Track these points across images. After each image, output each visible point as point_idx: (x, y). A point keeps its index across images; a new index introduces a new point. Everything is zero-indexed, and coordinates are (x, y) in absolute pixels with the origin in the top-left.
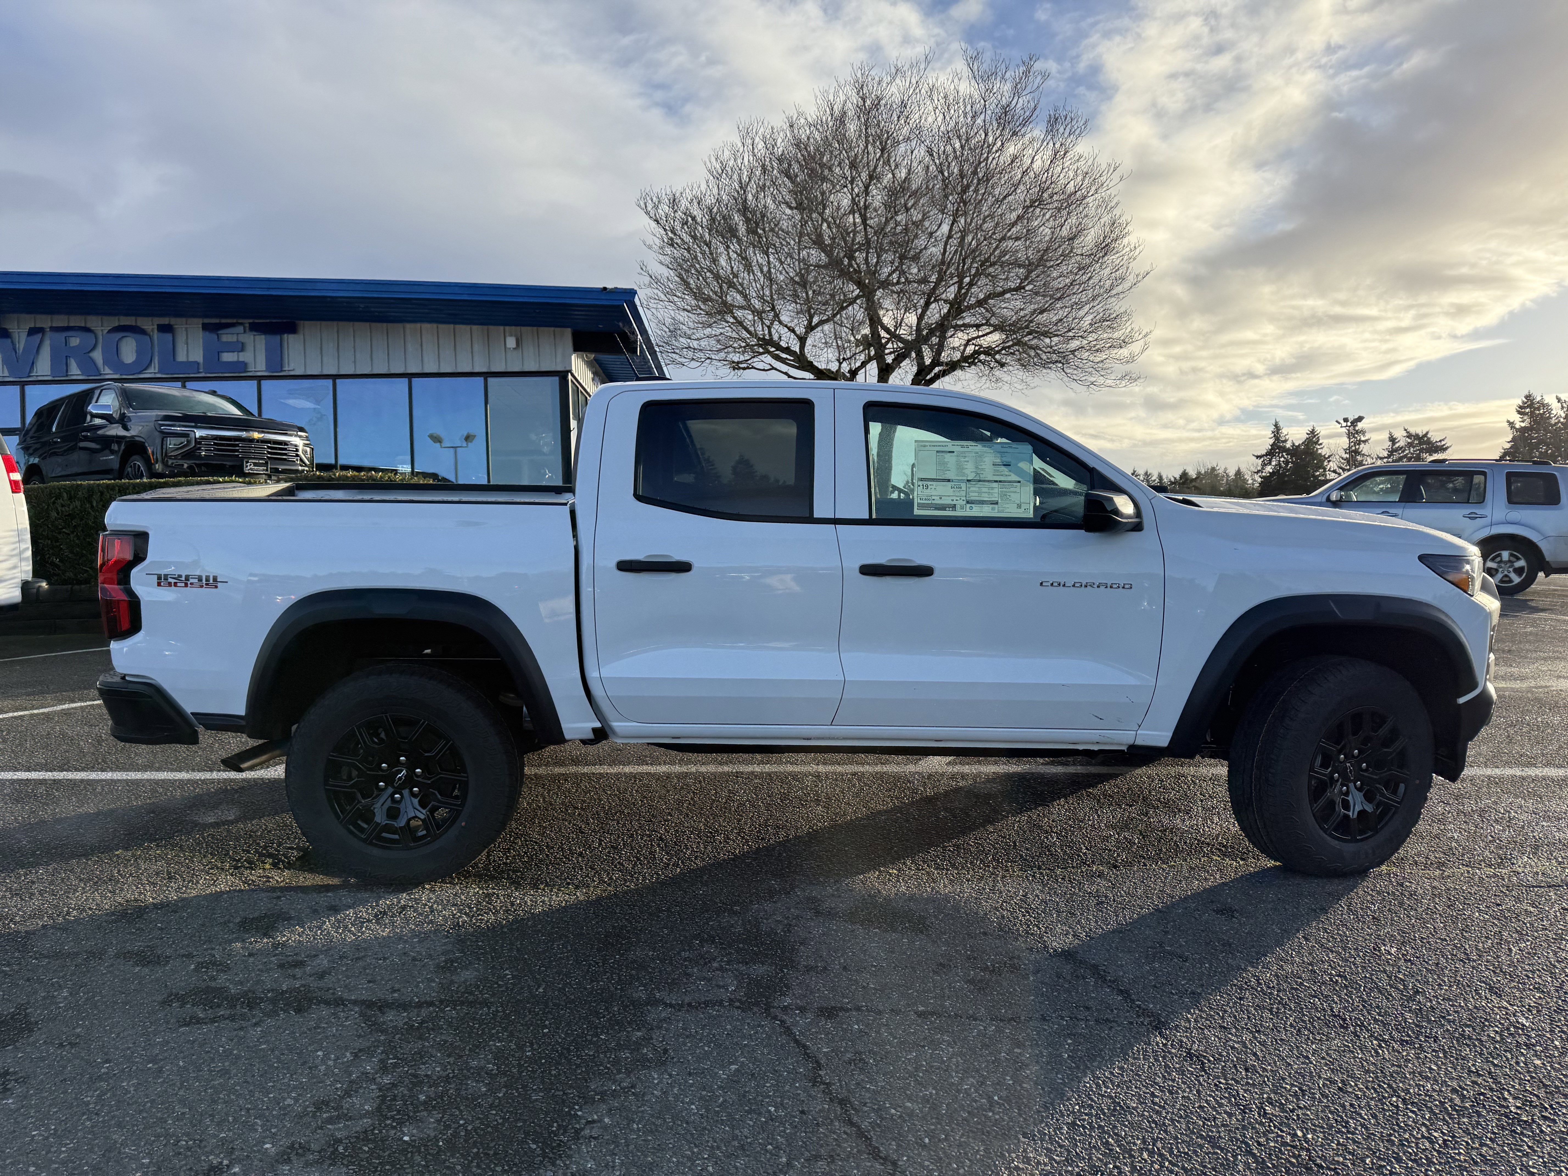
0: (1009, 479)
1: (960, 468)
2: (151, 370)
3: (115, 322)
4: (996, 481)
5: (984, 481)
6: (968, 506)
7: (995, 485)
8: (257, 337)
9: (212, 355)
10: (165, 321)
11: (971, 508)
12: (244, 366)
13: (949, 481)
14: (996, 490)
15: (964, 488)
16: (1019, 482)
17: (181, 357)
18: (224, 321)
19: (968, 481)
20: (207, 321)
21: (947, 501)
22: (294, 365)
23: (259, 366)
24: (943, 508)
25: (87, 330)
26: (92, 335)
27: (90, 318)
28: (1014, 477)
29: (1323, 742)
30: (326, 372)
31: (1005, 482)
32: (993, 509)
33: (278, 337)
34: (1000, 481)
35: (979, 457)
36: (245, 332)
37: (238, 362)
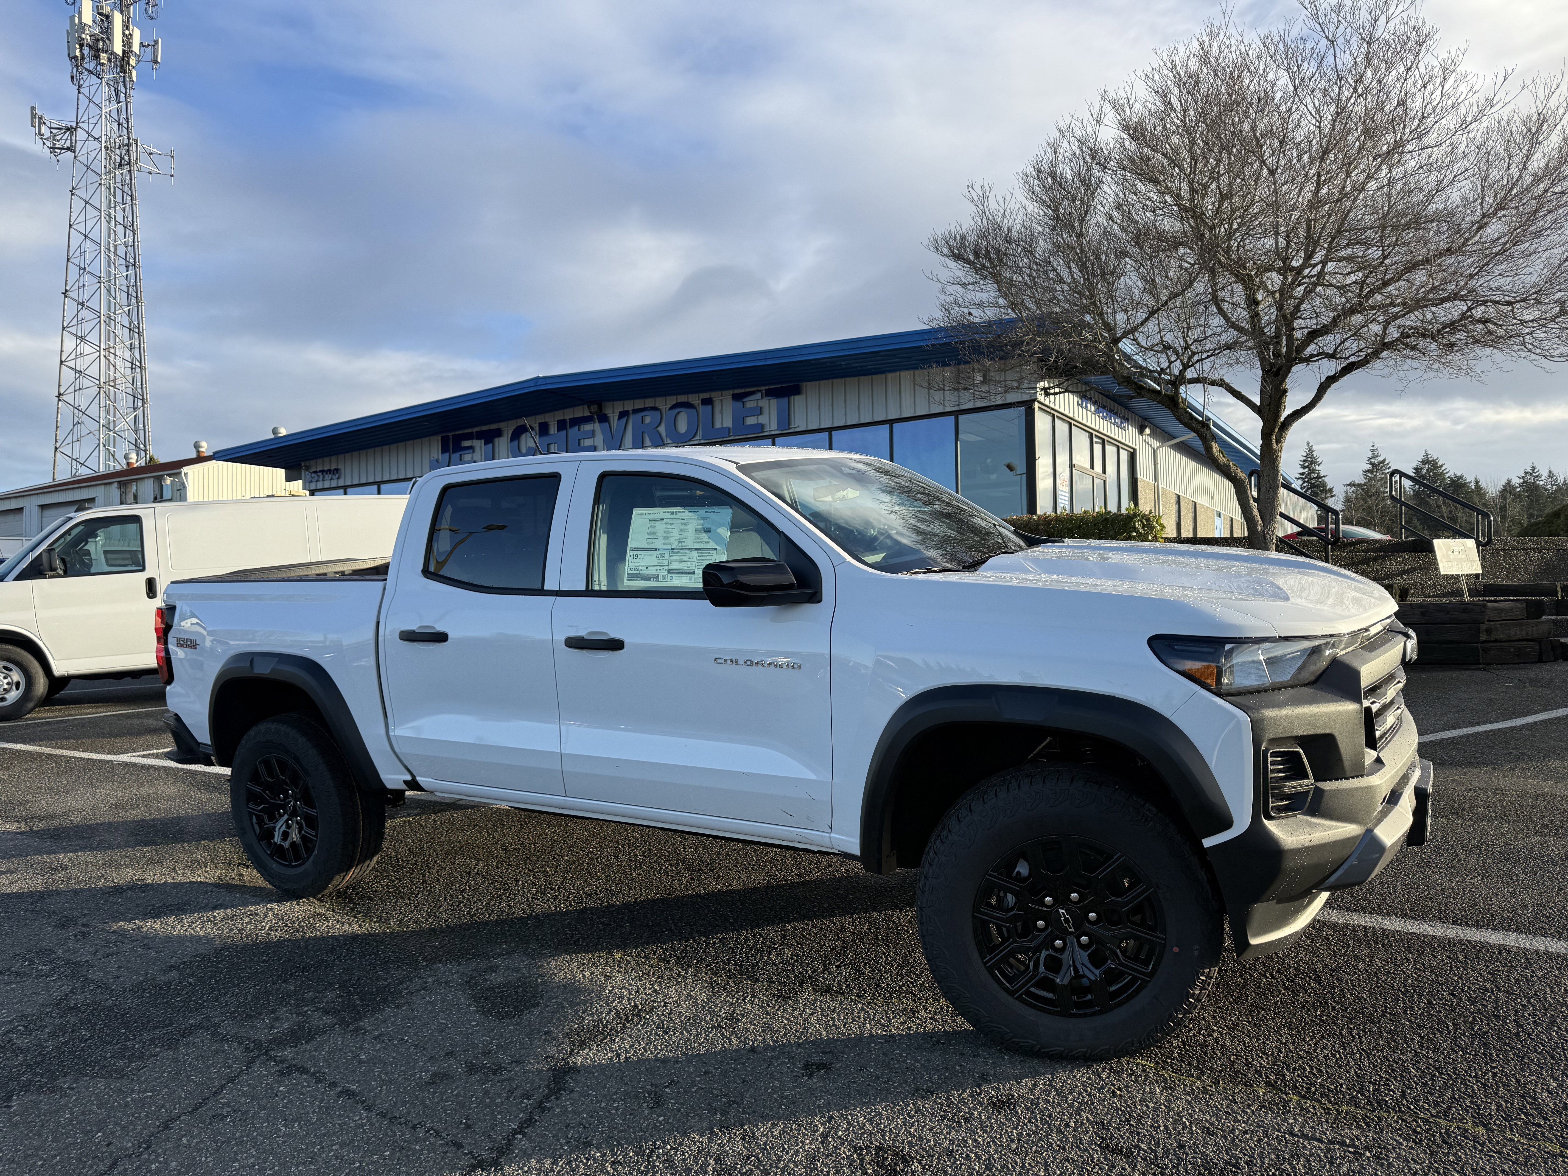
0: (708, 546)
1: (667, 537)
2: (697, 438)
3: (672, 400)
4: (696, 549)
5: (686, 549)
6: (669, 575)
7: (695, 553)
8: (772, 401)
9: (739, 420)
10: (705, 395)
11: (671, 578)
12: (762, 427)
13: (656, 550)
14: (695, 559)
15: (667, 558)
16: (715, 549)
17: (718, 425)
18: (748, 390)
19: (672, 549)
20: (736, 391)
21: (652, 571)
22: (799, 423)
23: (772, 427)
24: (648, 578)
25: (655, 409)
26: (658, 413)
27: (657, 399)
28: (712, 545)
29: (990, 875)
30: (823, 426)
31: (704, 549)
32: (690, 579)
33: (786, 399)
34: (700, 549)
35: (684, 524)
36: (762, 398)
37: (758, 424)
